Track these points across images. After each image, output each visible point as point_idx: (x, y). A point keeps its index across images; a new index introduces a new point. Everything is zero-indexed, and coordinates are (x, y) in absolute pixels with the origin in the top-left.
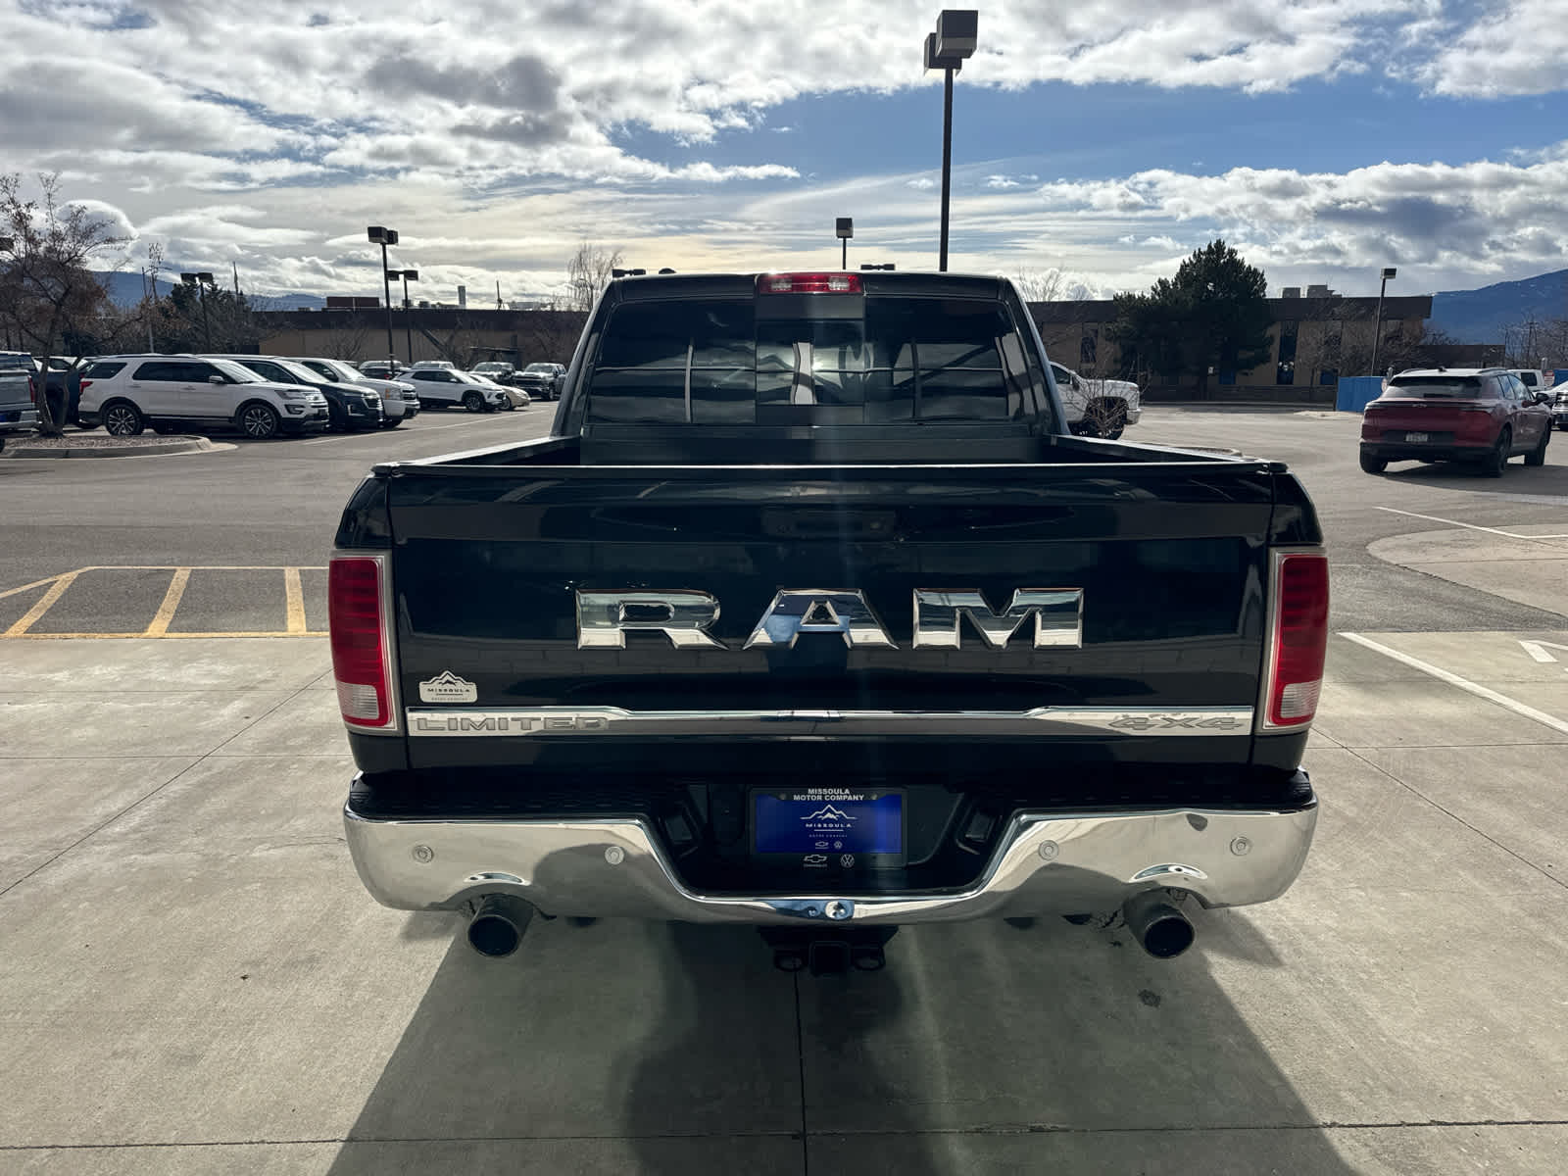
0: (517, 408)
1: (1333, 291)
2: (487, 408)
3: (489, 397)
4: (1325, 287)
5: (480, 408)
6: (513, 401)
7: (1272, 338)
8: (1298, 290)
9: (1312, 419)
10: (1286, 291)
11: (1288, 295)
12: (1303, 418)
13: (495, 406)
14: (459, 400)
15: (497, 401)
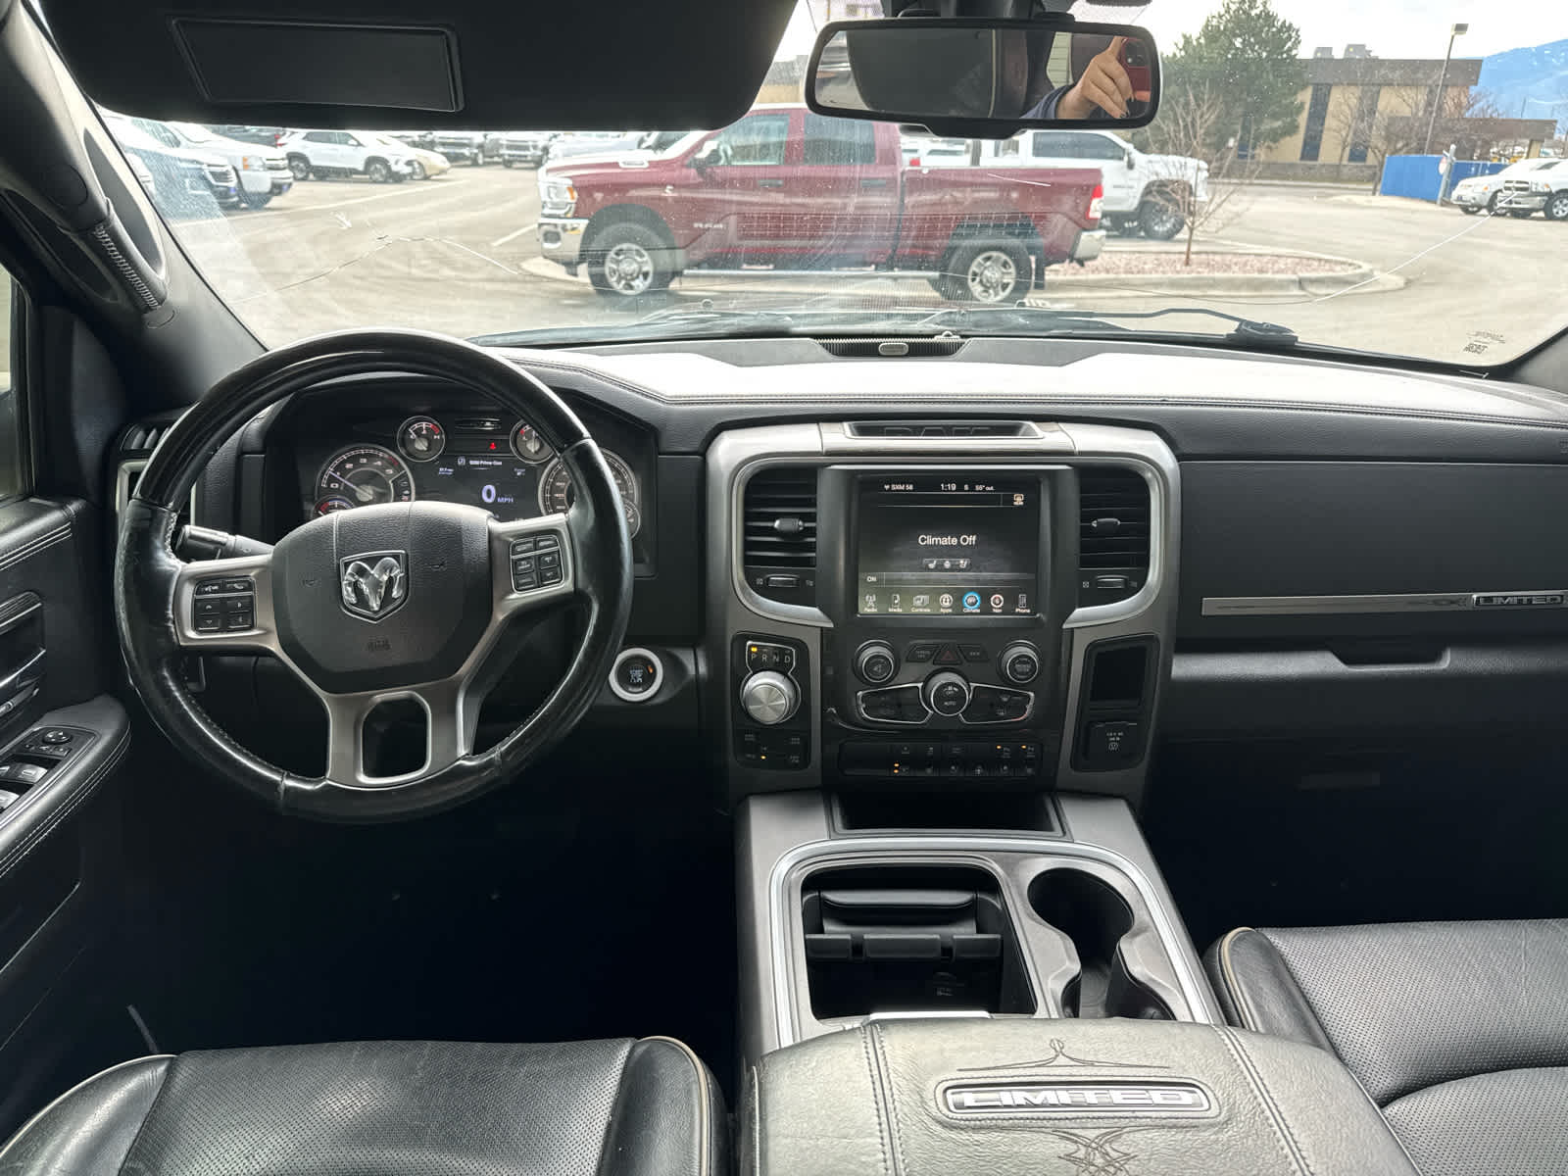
0: (434, 177)
1: (1370, 51)
2: (397, 178)
3: (396, 163)
4: (1363, 46)
5: (387, 178)
6: (426, 168)
7: (1302, 104)
8: (1330, 50)
9: (1354, 206)
10: (1319, 50)
11: (1319, 55)
12: (1343, 205)
13: (405, 176)
14: (360, 167)
15: (407, 170)
